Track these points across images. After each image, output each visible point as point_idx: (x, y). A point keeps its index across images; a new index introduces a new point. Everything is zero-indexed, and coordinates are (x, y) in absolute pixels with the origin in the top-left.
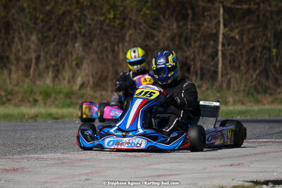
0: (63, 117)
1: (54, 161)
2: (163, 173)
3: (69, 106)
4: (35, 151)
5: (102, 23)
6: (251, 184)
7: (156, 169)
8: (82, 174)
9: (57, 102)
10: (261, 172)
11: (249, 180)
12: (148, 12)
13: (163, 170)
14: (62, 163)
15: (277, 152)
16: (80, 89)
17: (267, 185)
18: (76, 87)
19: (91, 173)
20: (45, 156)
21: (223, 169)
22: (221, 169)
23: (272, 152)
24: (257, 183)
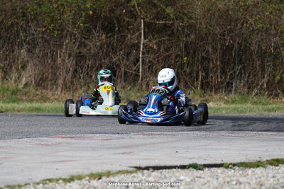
0: (7, 110)
2: (64, 159)
3: (14, 102)
5: (43, 33)
6: (134, 169)
7: (60, 156)
9: (5, 98)
10: (146, 159)
11: (133, 166)
12: (81, 25)
13: (65, 156)
15: (164, 143)
16: (24, 88)
17: (148, 170)
18: (21, 86)
19: (5, 158)
21: (116, 156)
22: (114, 156)
23: (160, 143)
24: (139, 168)
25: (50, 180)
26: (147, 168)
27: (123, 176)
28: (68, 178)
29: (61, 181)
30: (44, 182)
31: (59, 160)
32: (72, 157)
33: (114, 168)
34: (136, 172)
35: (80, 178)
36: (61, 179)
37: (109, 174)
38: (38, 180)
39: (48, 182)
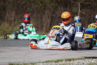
1: (15, 50)
2: (53, 54)
4: (9, 46)
5: (37, 8)
8: (24, 53)
11: (84, 57)
14: (17, 50)
17: (90, 59)
19: (28, 53)
20: (12, 48)
21: (75, 53)
24: (86, 58)
25: (49, 61)
26: (90, 58)
27: (80, 60)
28: (56, 60)
29: (53, 62)
30: (46, 62)
31: (51, 54)
32: (56, 53)
33: (76, 57)
34: (85, 59)
35: (61, 61)
36: (53, 61)
37: (74, 59)
38: (44, 61)
39: (48, 62)
